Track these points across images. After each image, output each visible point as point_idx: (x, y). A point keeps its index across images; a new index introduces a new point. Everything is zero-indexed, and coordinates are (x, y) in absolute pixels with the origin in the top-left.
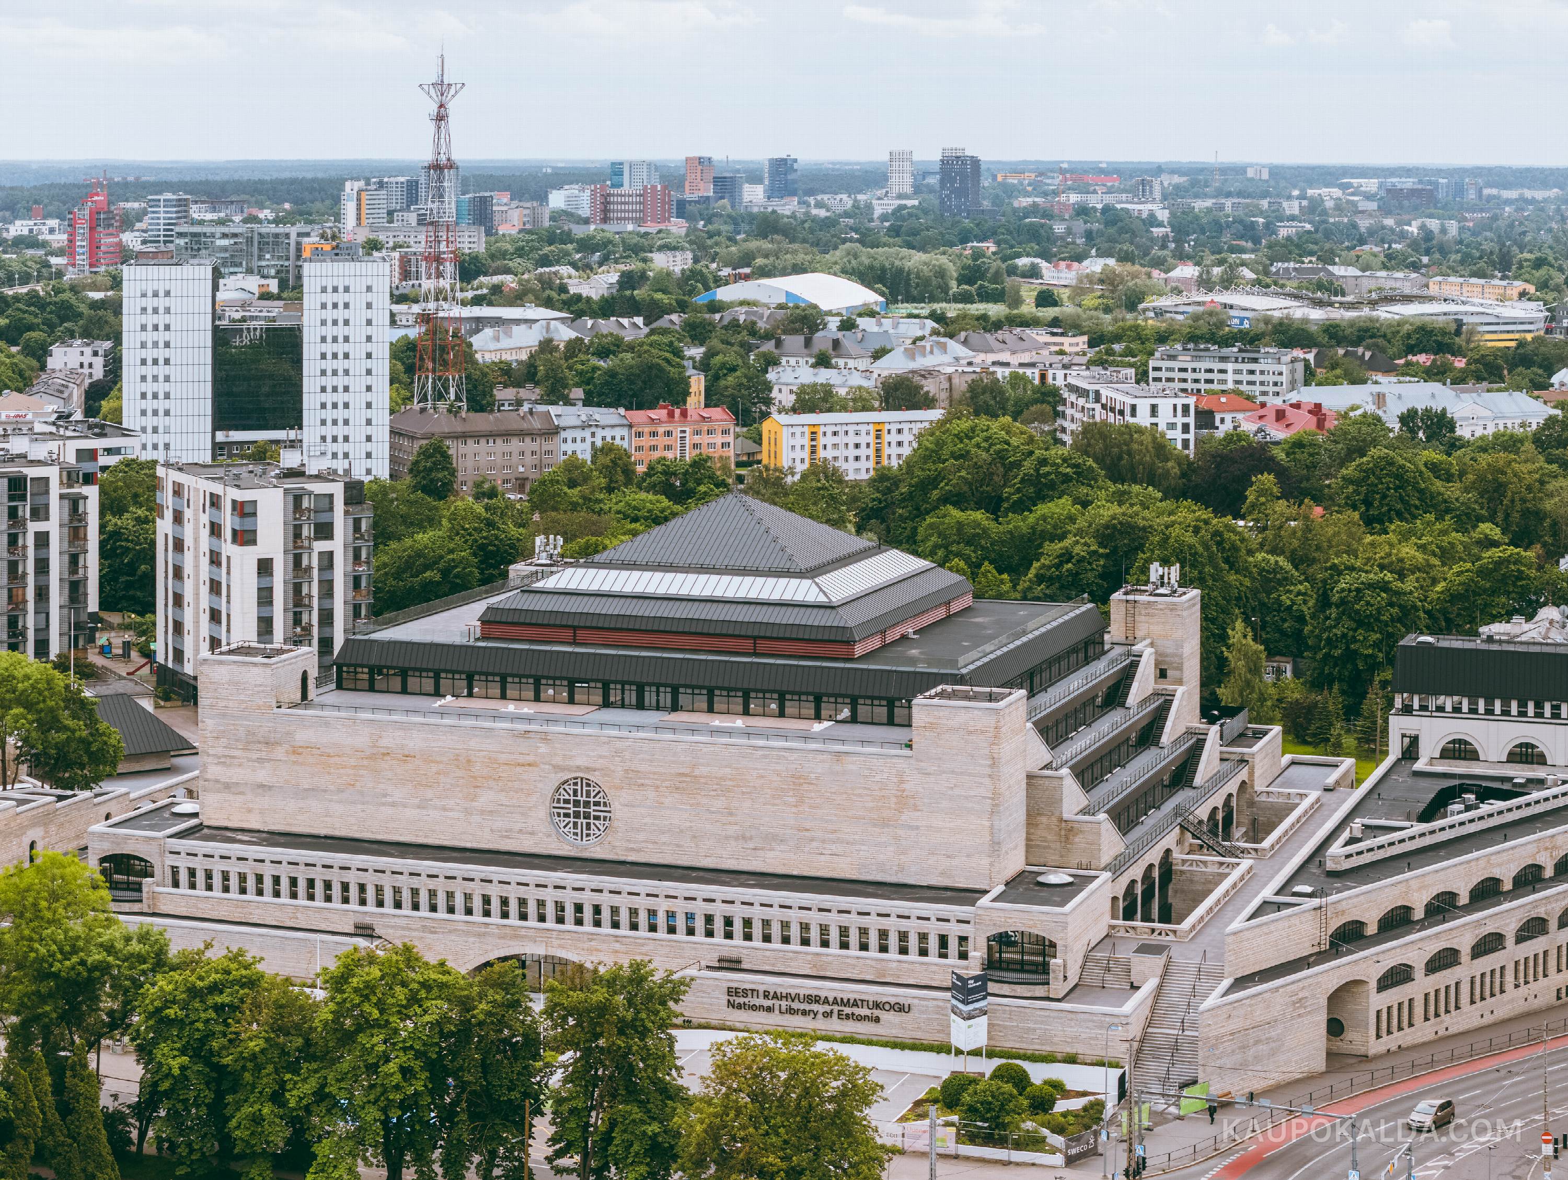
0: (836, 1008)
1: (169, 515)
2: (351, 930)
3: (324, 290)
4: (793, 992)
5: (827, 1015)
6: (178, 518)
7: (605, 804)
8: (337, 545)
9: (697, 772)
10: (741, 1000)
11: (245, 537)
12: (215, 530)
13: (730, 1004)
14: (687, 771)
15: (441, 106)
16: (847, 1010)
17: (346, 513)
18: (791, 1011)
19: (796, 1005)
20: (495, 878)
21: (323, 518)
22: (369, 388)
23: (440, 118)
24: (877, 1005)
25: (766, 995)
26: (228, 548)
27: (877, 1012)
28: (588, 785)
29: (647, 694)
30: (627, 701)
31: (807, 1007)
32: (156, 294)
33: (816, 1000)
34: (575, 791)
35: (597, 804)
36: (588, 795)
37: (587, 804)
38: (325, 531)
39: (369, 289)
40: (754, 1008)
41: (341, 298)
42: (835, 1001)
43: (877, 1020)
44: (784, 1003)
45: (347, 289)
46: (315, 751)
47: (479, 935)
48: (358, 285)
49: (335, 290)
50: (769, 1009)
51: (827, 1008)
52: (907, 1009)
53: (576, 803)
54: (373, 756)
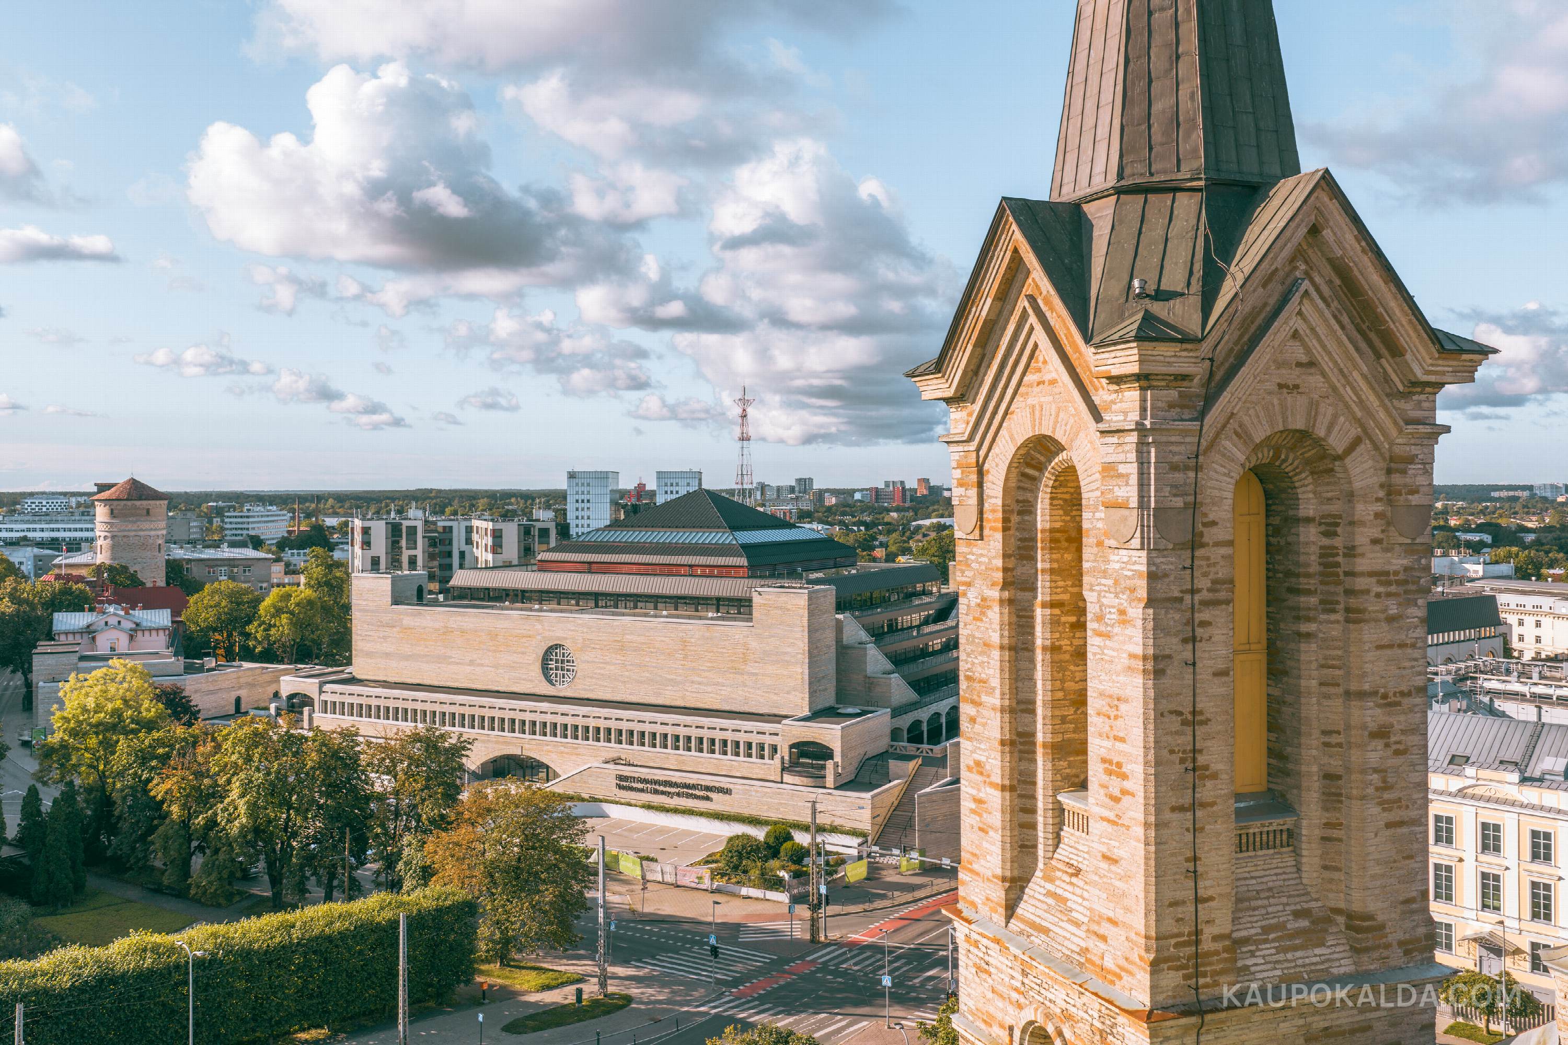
0: (684, 790)
5: (678, 795)
7: (573, 662)
10: (625, 784)
11: (496, 549)
13: (620, 787)
14: (619, 639)
16: (691, 792)
18: (656, 792)
19: (661, 788)
24: (708, 789)
25: (642, 781)
27: (710, 794)
28: (563, 649)
32: (583, 484)
33: (674, 785)
34: (555, 653)
35: (568, 661)
36: (563, 656)
37: (563, 662)
40: (630, 789)
42: (682, 785)
43: (708, 798)
46: (413, 631)
47: (485, 742)
50: (642, 790)
51: (677, 790)
52: (727, 792)
53: (557, 661)
54: (444, 633)
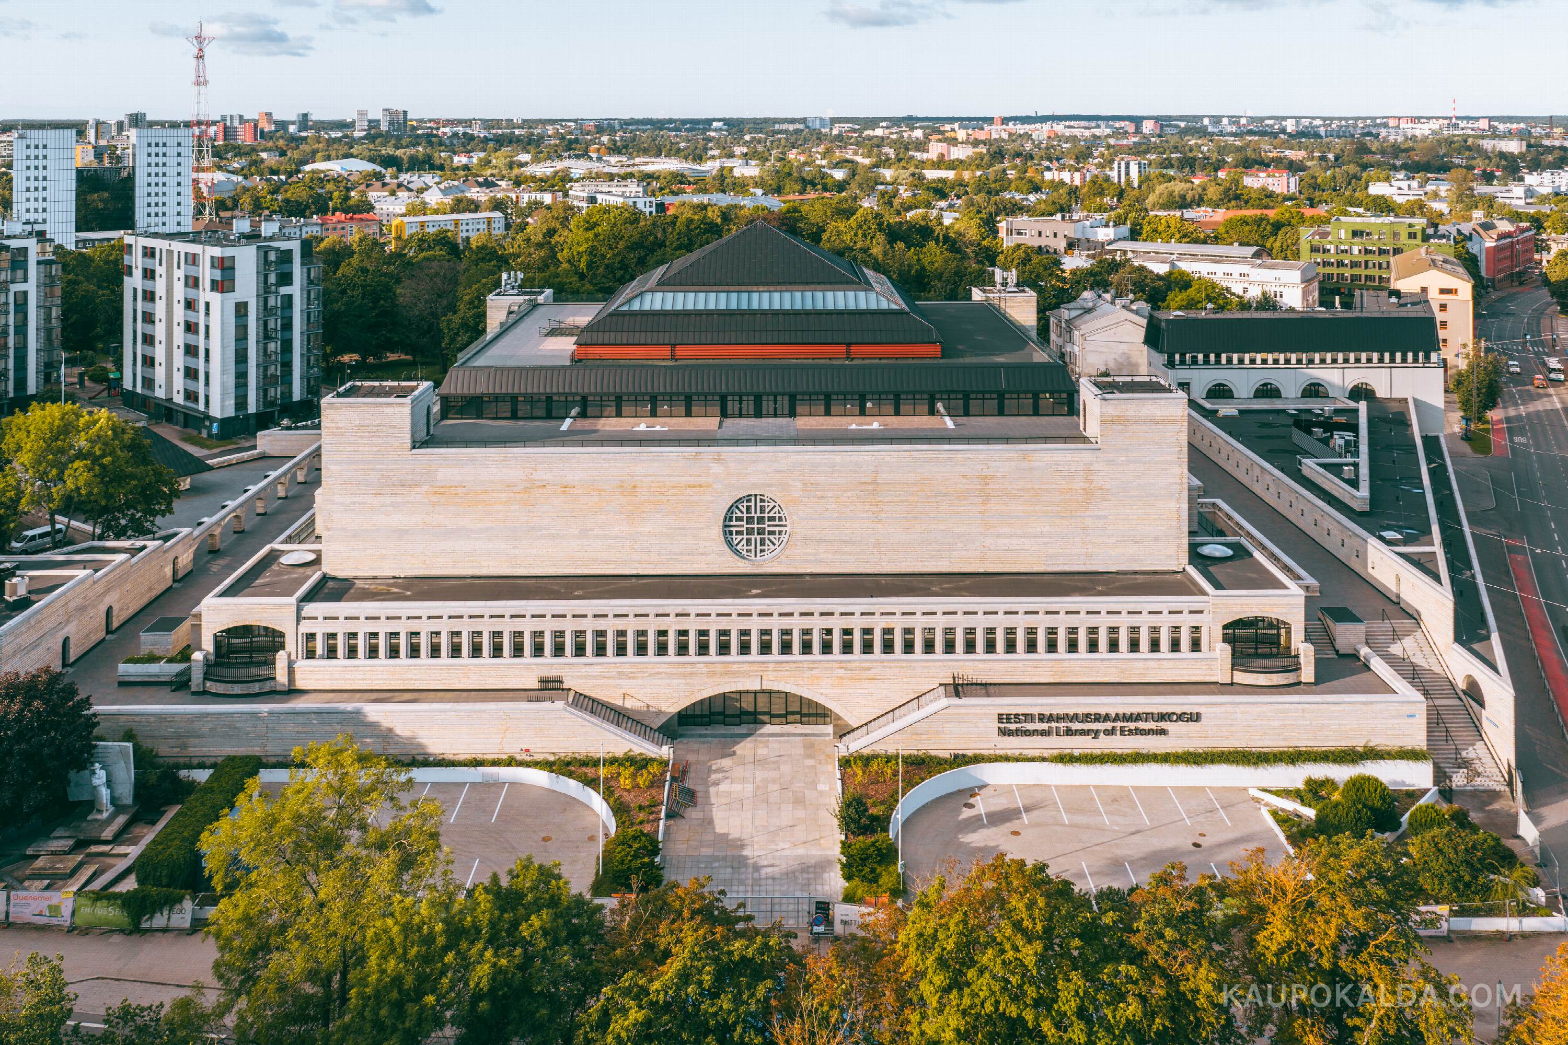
0: (1119, 724)
1: (138, 273)
2: (536, 685)
3: (149, 145)
4: (1071, 711)
5: (1110, 732)
6: (149, 274)
7: (780, 519)
8: (295, 290)
9: (879, 481)
10: (1013, 727)
11: (223, 285)
12: (193, 282)
13: (1003, 732)
14: (869, 480)
15: (200, 50)
16: (1132, 725)
17: (302, 264)
18: (1069, 732)
19: (1076, 726)
20: (693, 611)
21: (285, 268)
22: (179, 204)
23: (200, 57)
24: (1163, 717)
25: (1042, 718)
26: (206, 295)
27: (1163, 725)
28: (762, 501)
29: (764, 403)
30: (744, 412)
31: (1087, 726)
32: (37, 147)
33: (1097, 718)
34: (748, 508)
35: (771, 519)
36: (762, 511)
37: (761, 520)
38: (286, 279)
39: (179, 144)
40: (1027, 733)
41: (161, 150)
42: (1117, 718)
43: (1163, 732)
44: (1061, 725)
45: (164, 145)
46: (460, 490)
47: (684, 675)
48: (172, 142)
49: (157, 145)
50: (1044, 733)
51: (1108, 725)
52: (1195, 718)
53: (750, 520)
54: (526, 490)
